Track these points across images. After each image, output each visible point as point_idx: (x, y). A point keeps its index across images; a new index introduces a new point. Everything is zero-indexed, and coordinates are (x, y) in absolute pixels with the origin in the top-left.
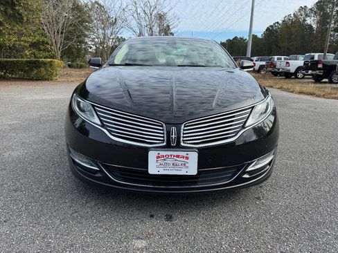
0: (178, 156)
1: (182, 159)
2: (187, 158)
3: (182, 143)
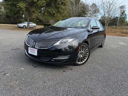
3: (35, 47)
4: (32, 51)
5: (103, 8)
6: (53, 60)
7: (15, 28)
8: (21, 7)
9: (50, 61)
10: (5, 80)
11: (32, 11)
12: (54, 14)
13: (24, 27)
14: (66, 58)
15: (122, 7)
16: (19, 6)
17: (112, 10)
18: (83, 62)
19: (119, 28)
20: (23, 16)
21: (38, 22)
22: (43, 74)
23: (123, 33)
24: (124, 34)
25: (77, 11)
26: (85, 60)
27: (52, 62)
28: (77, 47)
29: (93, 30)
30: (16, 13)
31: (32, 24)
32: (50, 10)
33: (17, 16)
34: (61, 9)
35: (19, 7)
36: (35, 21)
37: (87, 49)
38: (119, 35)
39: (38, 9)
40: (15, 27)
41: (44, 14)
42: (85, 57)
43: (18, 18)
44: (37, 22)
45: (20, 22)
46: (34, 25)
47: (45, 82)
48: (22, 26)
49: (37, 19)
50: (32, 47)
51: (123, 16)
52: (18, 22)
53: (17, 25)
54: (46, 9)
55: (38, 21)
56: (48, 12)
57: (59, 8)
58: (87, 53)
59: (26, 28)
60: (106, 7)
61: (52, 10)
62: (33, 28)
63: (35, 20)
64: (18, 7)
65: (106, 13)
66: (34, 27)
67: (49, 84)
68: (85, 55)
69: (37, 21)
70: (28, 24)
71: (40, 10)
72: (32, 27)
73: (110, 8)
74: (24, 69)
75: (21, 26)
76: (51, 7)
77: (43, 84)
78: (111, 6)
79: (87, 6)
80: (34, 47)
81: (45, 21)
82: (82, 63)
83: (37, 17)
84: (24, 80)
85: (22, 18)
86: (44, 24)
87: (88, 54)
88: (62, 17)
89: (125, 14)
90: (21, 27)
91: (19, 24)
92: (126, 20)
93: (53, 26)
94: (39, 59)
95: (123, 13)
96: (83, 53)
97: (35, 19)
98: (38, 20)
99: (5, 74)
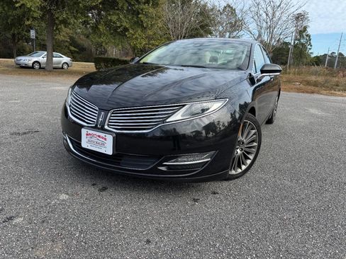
0: (99, 136)
1: (101, 139)
2: (105, 139)
3: (106, 127)
4: (93, 139)
5: (256, 17)
6: (163, 169)
7: (10, 69)
8: (28, 6)
9: (155, 170)
10: (12, 241)
11: (61, 18)
12: (126, 29)
13: (37, 66)
14: (204, 159)
15: (299, 17)
16: (22, 2)
17: (279, 23)
18: (244, 167)
19: (293, 70)
20: (33, 34)
21: (75, 51)
22: (135, 212)
23: (308, 83)
24: (313, 88)
25: (186, 24)
26: (249, 162)
27: (163, 172)
28: (226, 124)
29: (264, 76)
30: (13, 25)
31: (61, 57)
32: (114, 18)
33: (14, 35)
34: (146, 15)
35: (20, 7)
36: (67, 50)
37: (253, 131)
38: (299, 90)
39: (79, 15)
40: (8, 66)
41: (95, 28)
42: (249, 153)
43: (14, 40)
44: (72, 53)
45: (23, 52)
46: (66, 59)
47: (148, 242)
48: (30, 63)
49: (71, 45)
50: (95, 128)
51: (302, 41)
52: (15, 51)
53: (13, 60)
54: (99, 14)
55: (76, 49)
56: (108, 24)
57: (138, 13)
58: (253, 141)
59: (40, 68)
60: (264, 15)
61: (119, 19)
62: (62, 68)
63: (66, 46)
64: (17, 5)
65: (263, 31)
66: (65, 67)
67: (165, 246)
68: (248, 150)
69: (72, 48)
70: (50, 58)
71: (85, 17)
72: (61, 66)
73: (274, 19)
74: (67, 197)
75: (26, 62)
76: (117, 10)
77: (145, 249)
78: (278, 14)
79: (212, 10)
80: (102, 129)
81: (93, 50)
82: (239, 171)
83: (71, 38)
84: (80, 236)
85: (28, 40)
86: (95, 58)
87: (255, 144)
88: (147, 40)
89: (307, 36)
90: (26, 67)
91: (19, 58)
92: (310, 51)
93: (144, 63)
94: (119, 164)
95: (302, 32)
96: (243, 143)
97: (67, 44)
99: (11, 218)
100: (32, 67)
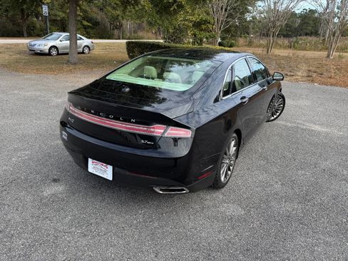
13: (54, 52)
20: (45, 10)
21: (89, 26)
36: (79, 25)
43: (23, 16)
44: (85, 27)
46: (86, 41)
48: (46, 49)
52: (25, 28)
55: (89, 24)
59: (58, 54)
62: (83, 52)
63: (79, 21)
66: (86, 51)
69: (85, 23)
72: (81, 50)
75: (42, 48)
90: (42, 54)
91: (33, 43)
97: (80, 18)
98: (87, 21)
100: (49, 54)
